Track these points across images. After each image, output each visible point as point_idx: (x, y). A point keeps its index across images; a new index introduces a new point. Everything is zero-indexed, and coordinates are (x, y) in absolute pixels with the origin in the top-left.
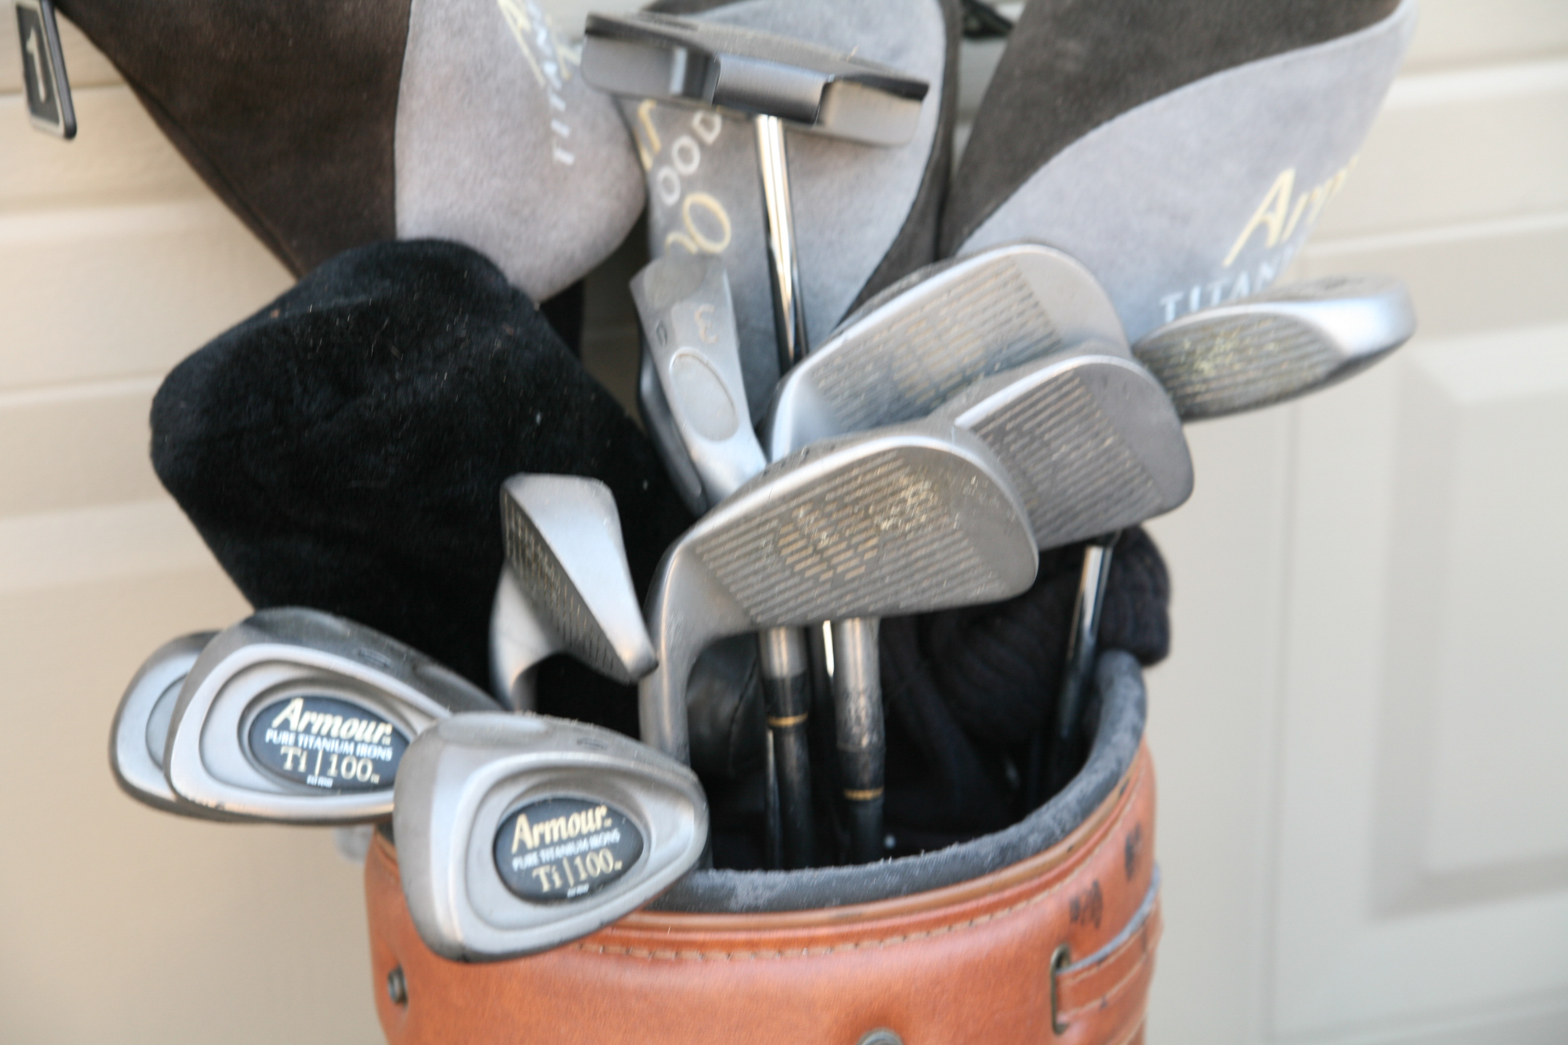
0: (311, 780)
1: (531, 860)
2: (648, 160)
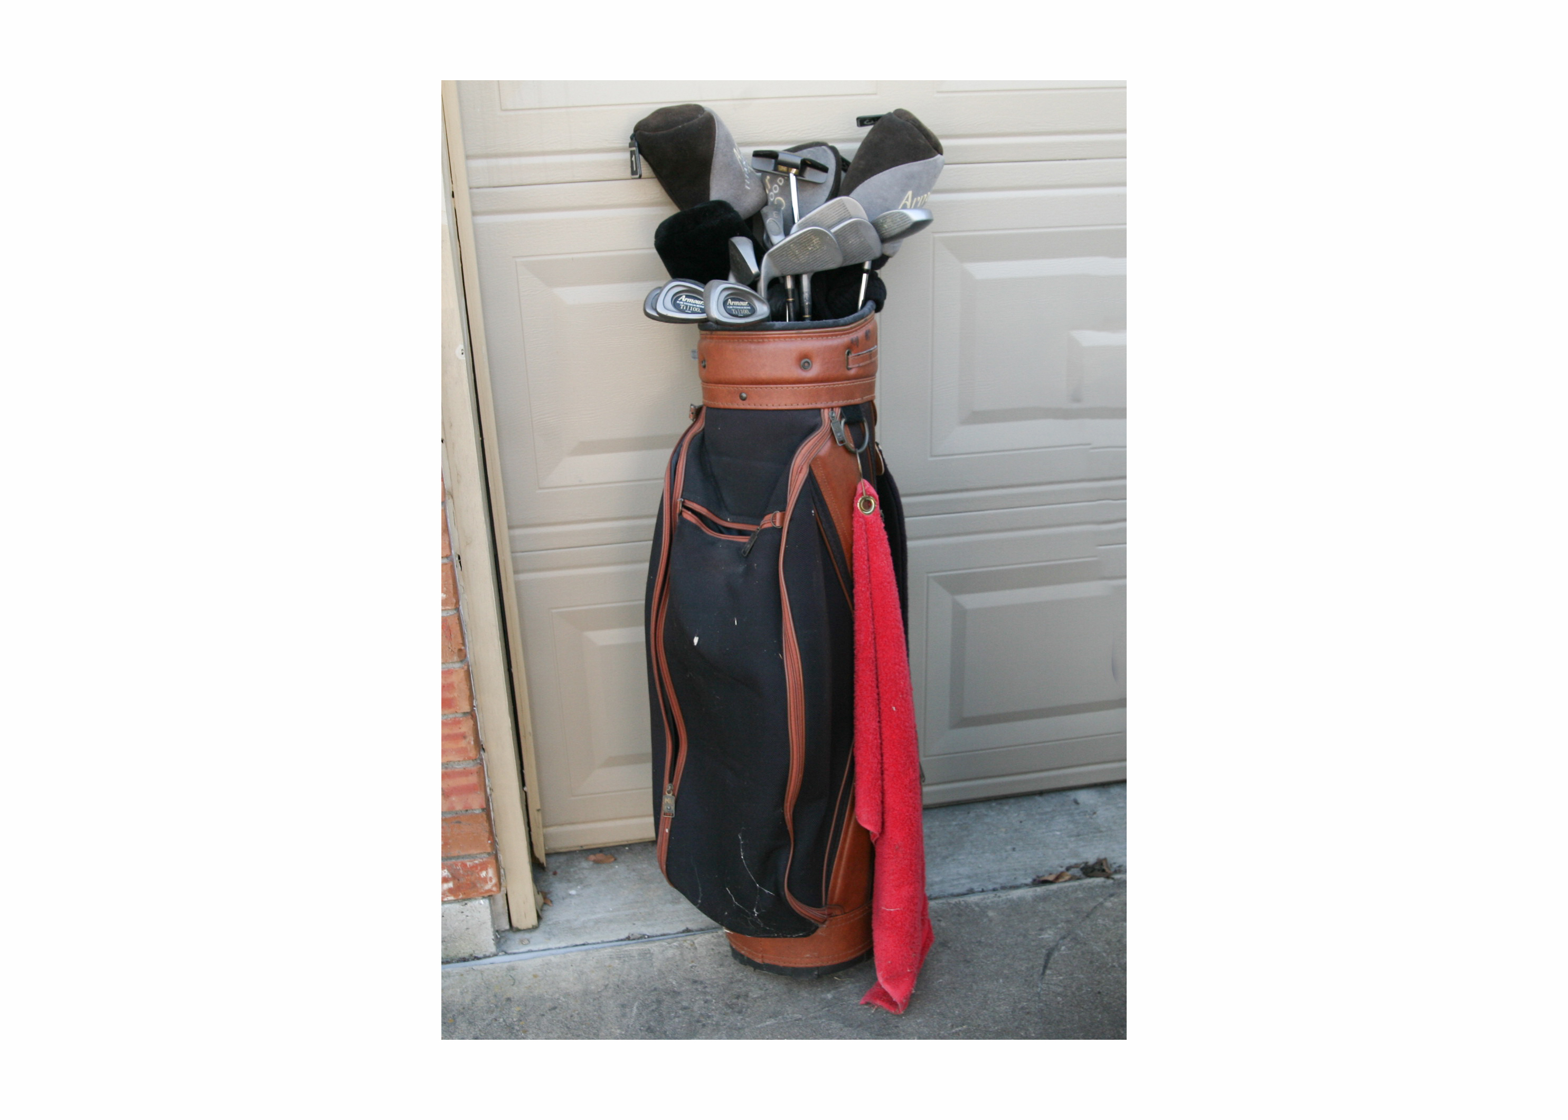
0: (686, 311)
1: (731, 307)
2: (767, 192)
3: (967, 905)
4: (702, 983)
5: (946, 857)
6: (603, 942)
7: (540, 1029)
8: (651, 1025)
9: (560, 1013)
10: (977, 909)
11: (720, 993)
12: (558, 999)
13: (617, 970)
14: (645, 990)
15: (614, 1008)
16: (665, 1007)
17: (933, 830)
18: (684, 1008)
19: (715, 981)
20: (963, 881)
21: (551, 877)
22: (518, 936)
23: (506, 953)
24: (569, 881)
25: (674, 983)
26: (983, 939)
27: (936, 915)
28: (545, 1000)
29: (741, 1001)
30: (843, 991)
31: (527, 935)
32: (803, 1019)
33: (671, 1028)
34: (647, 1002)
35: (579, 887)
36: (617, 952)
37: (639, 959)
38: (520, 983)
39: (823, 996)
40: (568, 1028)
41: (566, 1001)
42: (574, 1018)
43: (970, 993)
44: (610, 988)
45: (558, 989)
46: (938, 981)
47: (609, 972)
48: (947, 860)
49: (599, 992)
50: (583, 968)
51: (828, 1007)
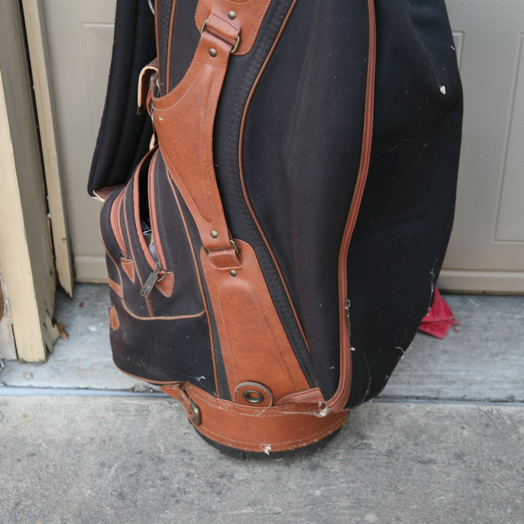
3: (499, 416)
4: (190, 453)
5: (497, 355)
6: (106, 389)
7: (11, 475)
8: (124, 491)
9: (37, 461)
10: (508, 422)
11: (205, 468)
12: (40, 445)
13: (109, 423)
14: (131, 451)
15: (92, 465)
16: (144, 473)
17: (492, 321)
18: (164, 478)
19: (205, 453)
20: (506, 386)
21: (76, 309)
22: (24, 368)
23: (6, 385)
24: (93, 316)
25: (162, 448)
26: (504, 459)
27: (461, 421)
28: (26, 444)
29: (224, 480)
30: (334, 490)
31: (32, 369)
32: (283, 513)
33: (143, 498)
34: (127, 465)
35: (101, 324)
36: (115, 404)
37: (135, 416)
38: (7, 421)
39: (311, 491)
40: (40, 479)
41: (46, 449)
42: (49, 469)
43: (470, 519)
44: (96, 442)
45: (43, 434)
46: (440, 498)
47: (100, 424)
48: (496, 359)
49: (83, 445)
50: (75, 415)
51: (312, 505)
